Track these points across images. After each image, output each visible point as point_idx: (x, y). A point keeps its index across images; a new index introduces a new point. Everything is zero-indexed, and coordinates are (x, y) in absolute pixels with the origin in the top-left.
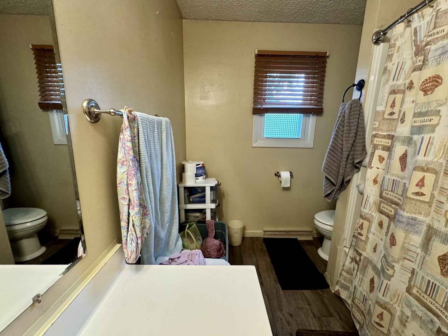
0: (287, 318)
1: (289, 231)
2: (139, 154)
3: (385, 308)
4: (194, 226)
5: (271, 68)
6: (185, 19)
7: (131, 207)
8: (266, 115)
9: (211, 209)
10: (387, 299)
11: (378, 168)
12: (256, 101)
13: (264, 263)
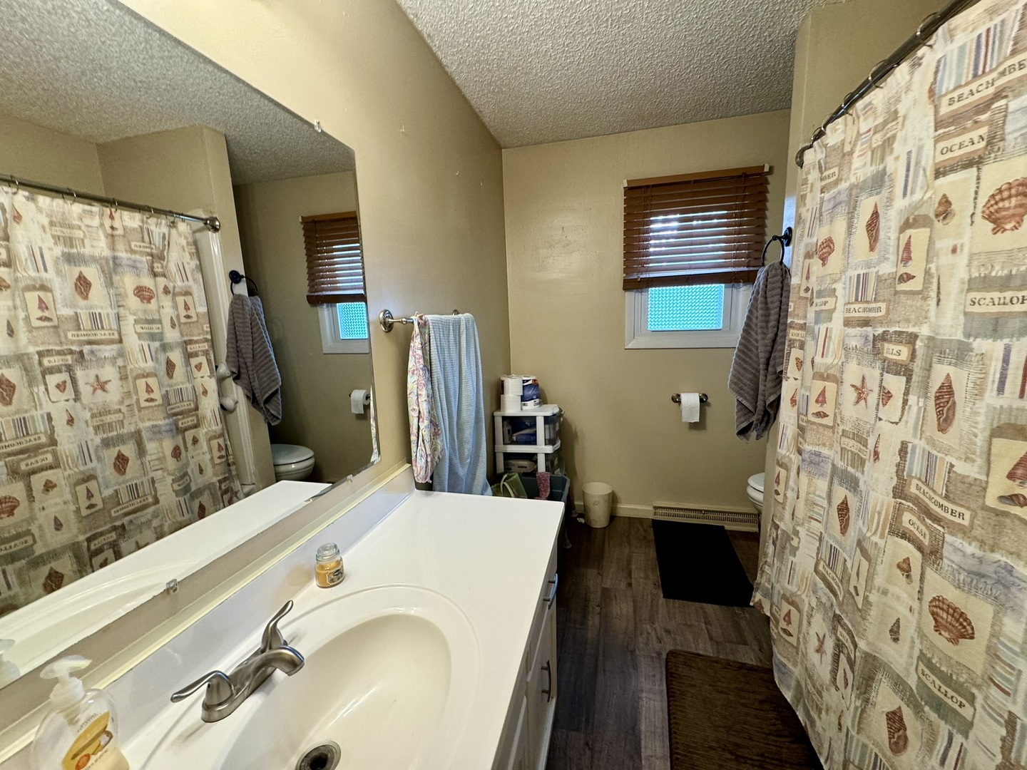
0: (659, 632)
1: (705, 511)
2: (430, 362)
3: (792, 603)
4: (514, 477)
5: (653, 206)
6: (505, 148)
7: (421, 420)
8: (652, 290)
9: (546, 454)
10: (793, 588)
11: (796, 379)
12: (628, 268)
13: (642, 558)
